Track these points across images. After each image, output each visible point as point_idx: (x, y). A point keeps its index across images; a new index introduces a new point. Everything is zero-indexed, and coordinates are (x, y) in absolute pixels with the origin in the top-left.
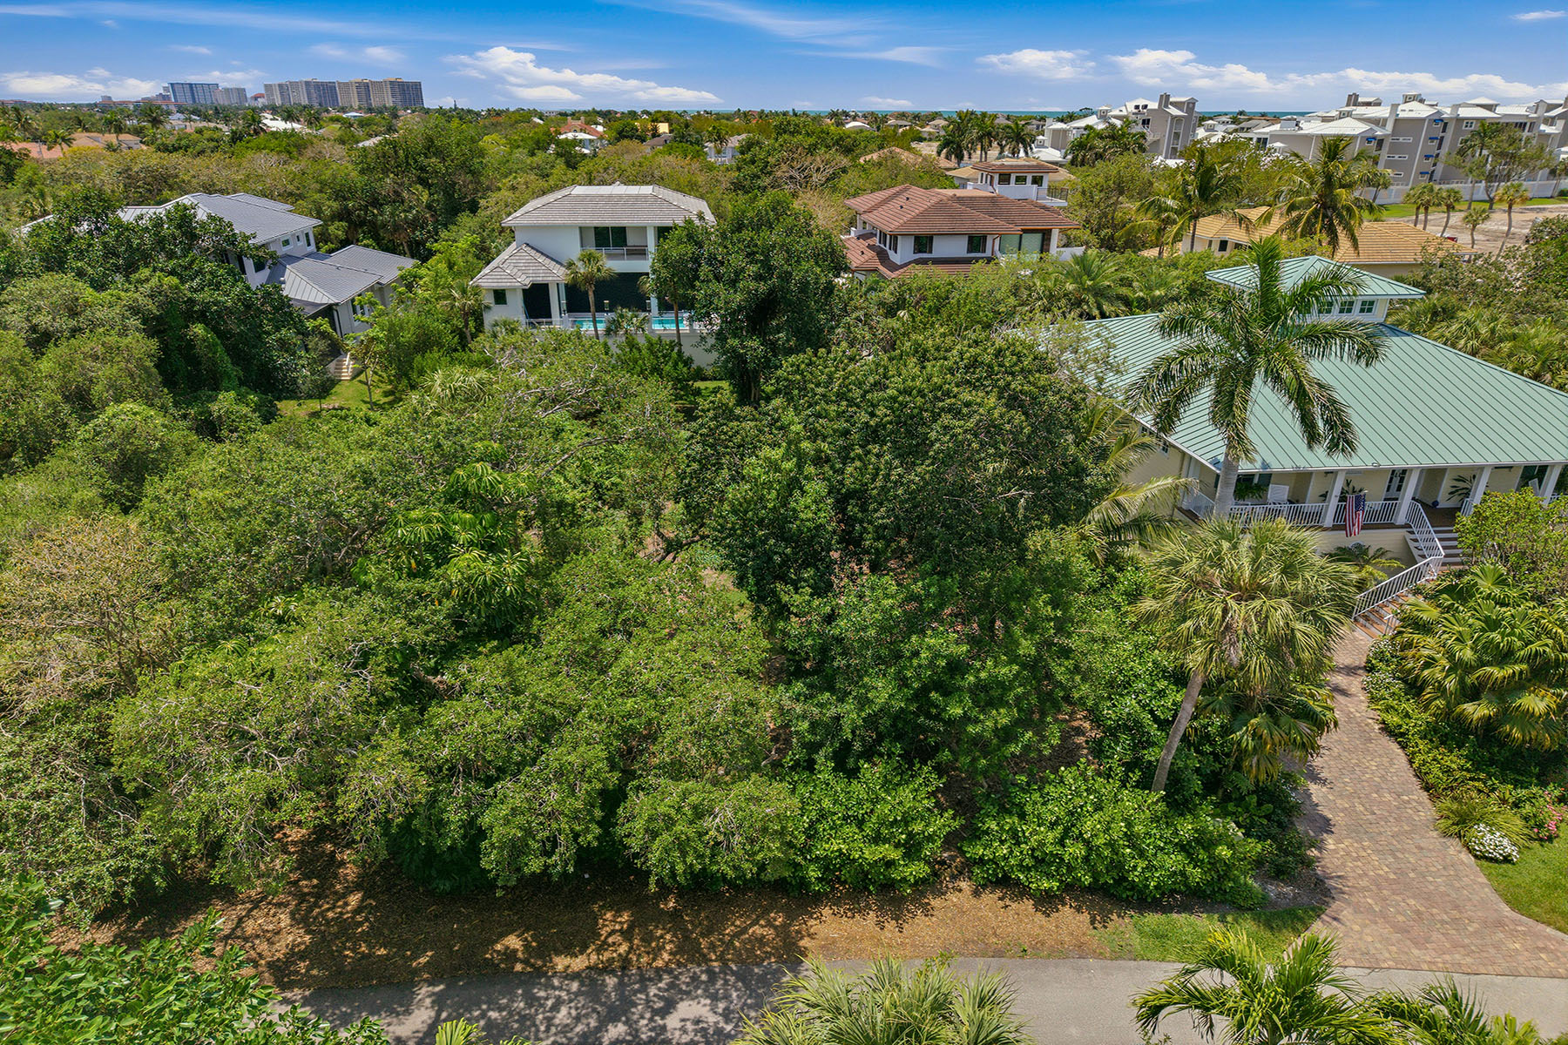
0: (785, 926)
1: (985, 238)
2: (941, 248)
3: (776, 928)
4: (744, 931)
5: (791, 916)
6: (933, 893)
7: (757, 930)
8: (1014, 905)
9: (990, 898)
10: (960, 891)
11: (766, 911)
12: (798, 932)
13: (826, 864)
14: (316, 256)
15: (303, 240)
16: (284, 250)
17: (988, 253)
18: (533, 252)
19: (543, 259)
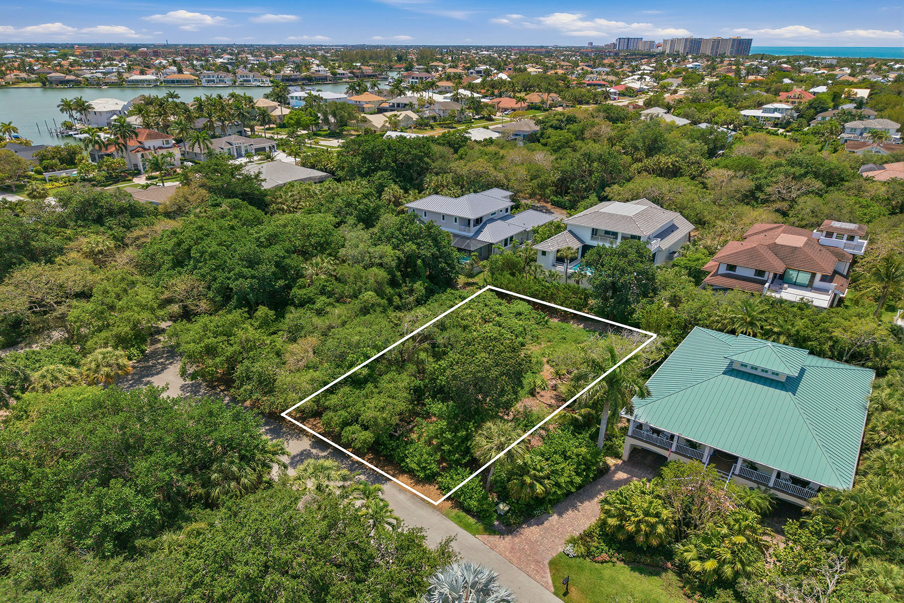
1: (764, 271)
2: (739, 272)
14: (504, 218)
15: (504, 211)
16: (491, 217)
17: (765, 278)
18: (568, 235)
19: (570, 239)
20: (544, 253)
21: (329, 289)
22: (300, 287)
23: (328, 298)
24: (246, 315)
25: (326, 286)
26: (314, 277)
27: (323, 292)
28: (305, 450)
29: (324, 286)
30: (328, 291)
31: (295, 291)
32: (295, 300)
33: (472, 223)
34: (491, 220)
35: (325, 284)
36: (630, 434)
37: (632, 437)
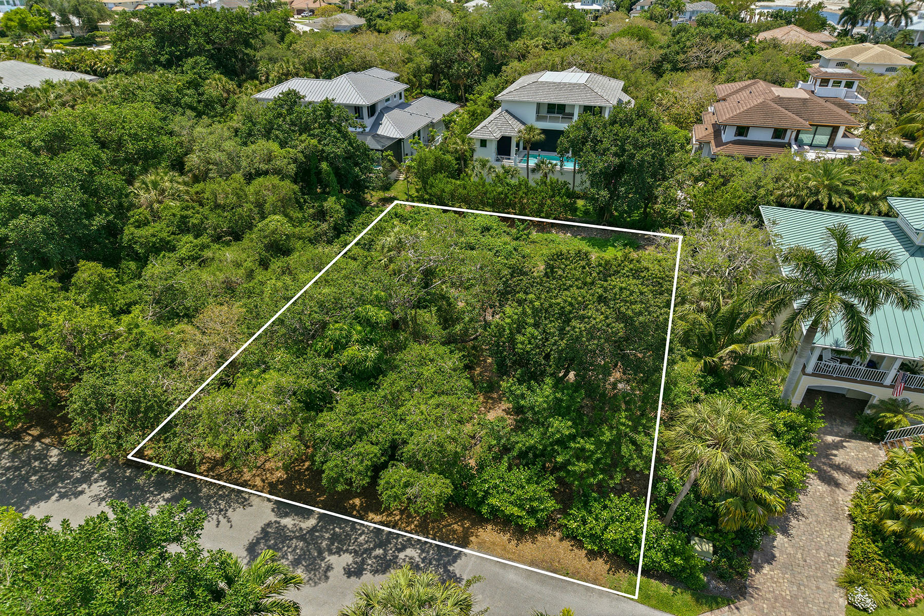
0: (468, 528)
1: (786, 130)
2: (753, 135)
3: (464, 528)
4: (450, 525)
5: (474, 524)
6: (541, 533)
7: (456, 526)
8: (576, 550)
9: (567, 544)
10: (555, 536)
11: (465, 519)
12: (472, 533)
14: (402, 106)
15: (398, 96)
16: (386, 104)
17: (786, 140)
18: (508, 116)
19: (512, 121)
20: (483, 143)
21: (196, 221)
22: (139, 225)
23: (196, 237)
24: (56, 284)
25: (186, 217)
26: (156, 206)
27: (183, 227)
28: (269, 525)
29: (182, 217)
30: (194, 225)
31: (129, 231)
32: (137, 247)
33: (365, 112)
34: (388, 109)
35: (185, 213)
36: (809, 369)
37: (813, 375)
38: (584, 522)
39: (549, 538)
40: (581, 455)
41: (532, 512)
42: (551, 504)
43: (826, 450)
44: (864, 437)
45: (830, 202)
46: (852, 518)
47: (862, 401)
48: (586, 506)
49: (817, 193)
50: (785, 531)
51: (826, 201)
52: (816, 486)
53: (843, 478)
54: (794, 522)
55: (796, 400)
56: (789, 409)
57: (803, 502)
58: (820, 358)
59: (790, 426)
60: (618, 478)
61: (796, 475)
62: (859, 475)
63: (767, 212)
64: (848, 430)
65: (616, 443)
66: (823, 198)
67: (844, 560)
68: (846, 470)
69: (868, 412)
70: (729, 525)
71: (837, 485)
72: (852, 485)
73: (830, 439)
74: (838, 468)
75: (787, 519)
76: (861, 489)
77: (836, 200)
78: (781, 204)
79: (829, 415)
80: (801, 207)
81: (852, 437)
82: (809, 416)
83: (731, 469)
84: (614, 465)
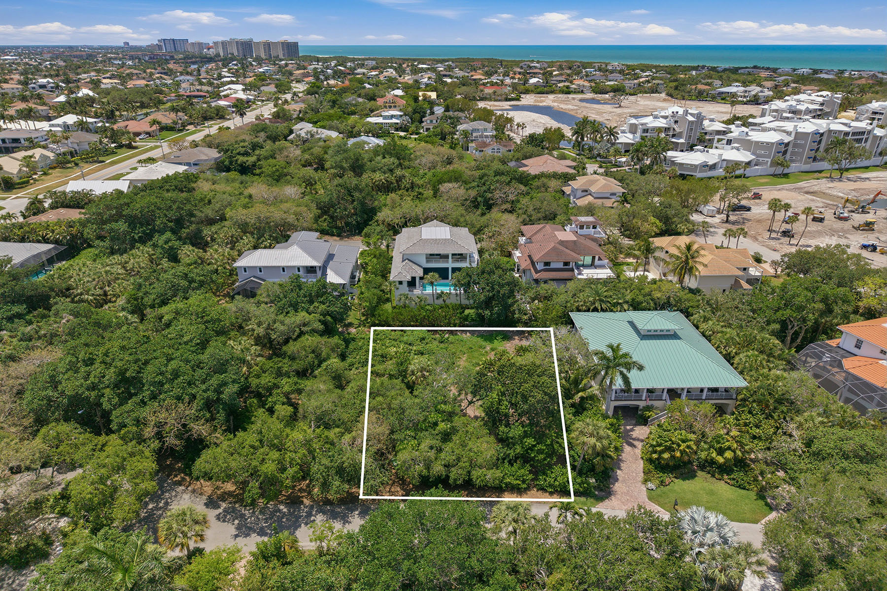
1: (569, 261)
2: (553, 265)
6: (528, 491)
8: (544, 494)
9: (540, 493)
10: (534, 491)
13: (506, 484)
17: (571, 267)
18: (411, 263)
19: (415, 267)
20: (399, 283)
36: (613, 399)
37: (615, 400)
38: (545, 480)
39: (532, 492)
40: (540, 452)
41: (524, 481)
42: (531, 476)
43: (627, 432)
44: (640, 424)
45: (602, 308)
46: (642, 458)
47: (637, 408)
48: (544, 474)
49: (594, 303)
50: (619, 469)
51: (599, 308)
52: (627, 448)
53: (636, 443)
54: (622, 465)
55: (610, 413)
56: (609, 418)
57: (624, 456)
58: (616, 393)
59: (612, 425)
60: (555, 459)
61: (619, 444)
62: (642, 441)
63: (574, 316)
64: (634, 422)
65: (552, 444)
66: (597, 305)
67: (642, 474)
68: (638, 440)
69: (640, 412)
70: (599, 469)
71: (635, 446)
72: (639, 445)
73: (628, 427)
74: (634, 439)
75: (619, 464)
76: (643, 446)
77: (604, 306)
78: (579, 310)
79: (625, 417)
80: (588, 311)
81: (636, 425)
82: (618, 419)
83: (598, 444)
84: (553, 453)
